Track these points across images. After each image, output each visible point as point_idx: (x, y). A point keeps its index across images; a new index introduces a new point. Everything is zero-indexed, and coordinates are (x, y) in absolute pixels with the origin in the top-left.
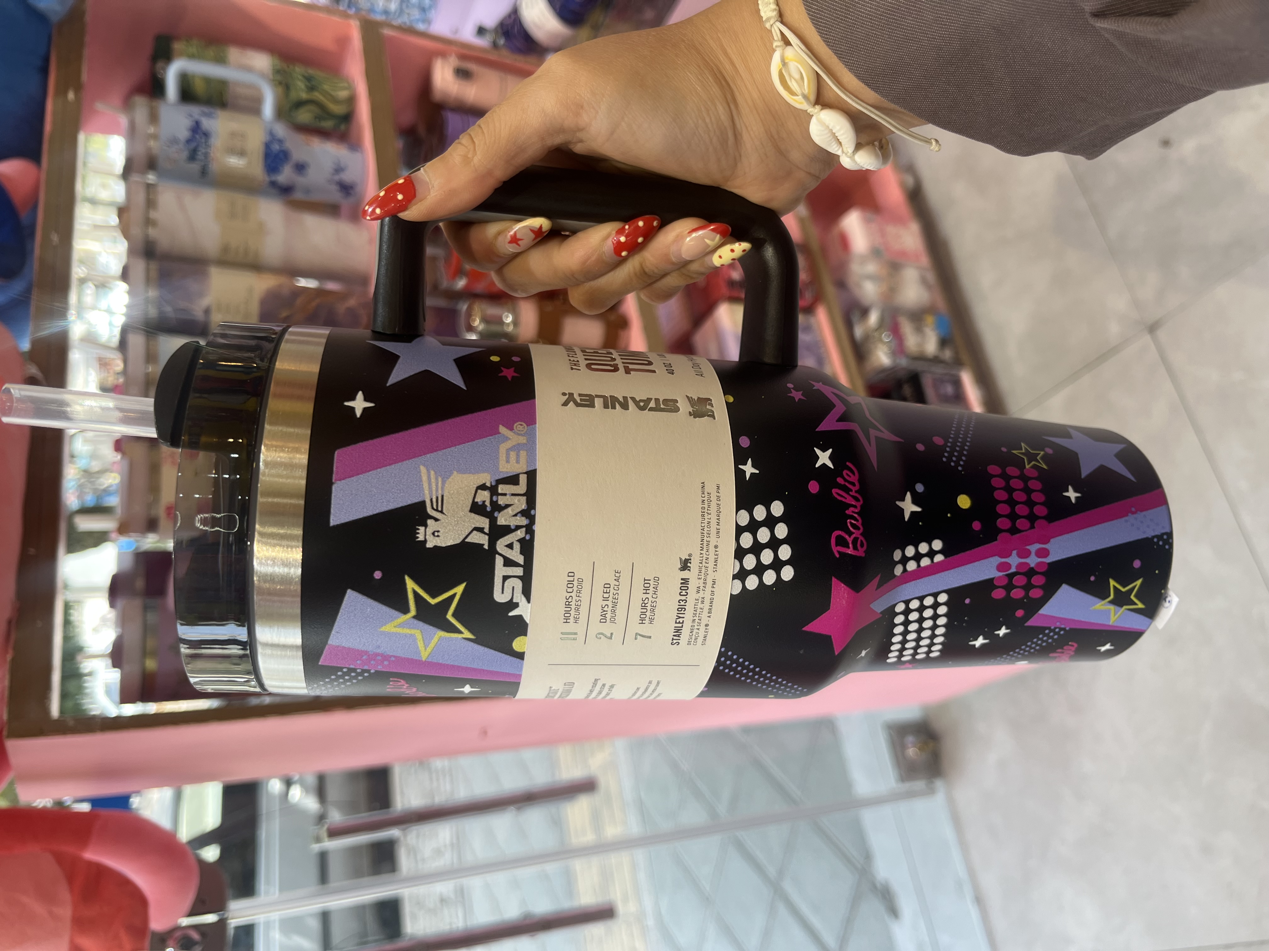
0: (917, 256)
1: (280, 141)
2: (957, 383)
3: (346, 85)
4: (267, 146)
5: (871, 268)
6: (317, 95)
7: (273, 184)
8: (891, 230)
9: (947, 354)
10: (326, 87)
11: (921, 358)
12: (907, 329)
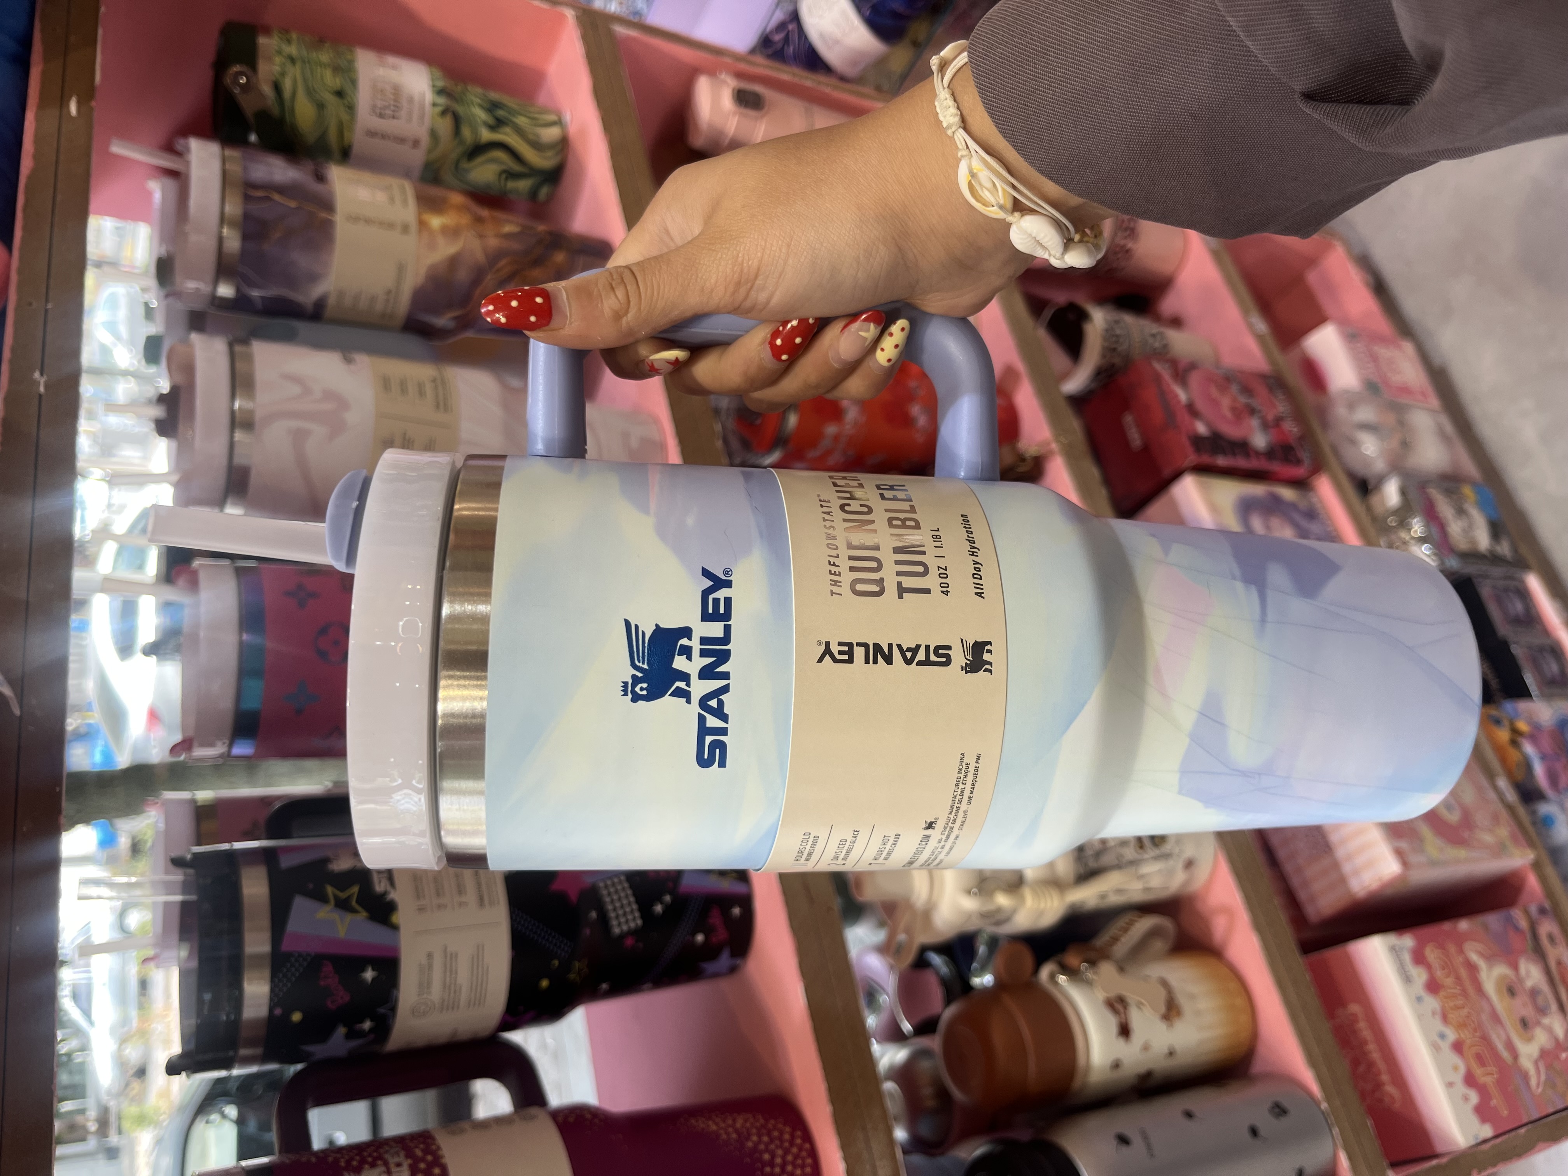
0: (1423, 394)
2: (1524, 594)
3: (553, 118)
5: (1366, 413)
6: (506, 136)
8: (1384, 352)
9: (1504, 549)
10: (521, 121)
11: (1471, 555)
12: (1445, 509)
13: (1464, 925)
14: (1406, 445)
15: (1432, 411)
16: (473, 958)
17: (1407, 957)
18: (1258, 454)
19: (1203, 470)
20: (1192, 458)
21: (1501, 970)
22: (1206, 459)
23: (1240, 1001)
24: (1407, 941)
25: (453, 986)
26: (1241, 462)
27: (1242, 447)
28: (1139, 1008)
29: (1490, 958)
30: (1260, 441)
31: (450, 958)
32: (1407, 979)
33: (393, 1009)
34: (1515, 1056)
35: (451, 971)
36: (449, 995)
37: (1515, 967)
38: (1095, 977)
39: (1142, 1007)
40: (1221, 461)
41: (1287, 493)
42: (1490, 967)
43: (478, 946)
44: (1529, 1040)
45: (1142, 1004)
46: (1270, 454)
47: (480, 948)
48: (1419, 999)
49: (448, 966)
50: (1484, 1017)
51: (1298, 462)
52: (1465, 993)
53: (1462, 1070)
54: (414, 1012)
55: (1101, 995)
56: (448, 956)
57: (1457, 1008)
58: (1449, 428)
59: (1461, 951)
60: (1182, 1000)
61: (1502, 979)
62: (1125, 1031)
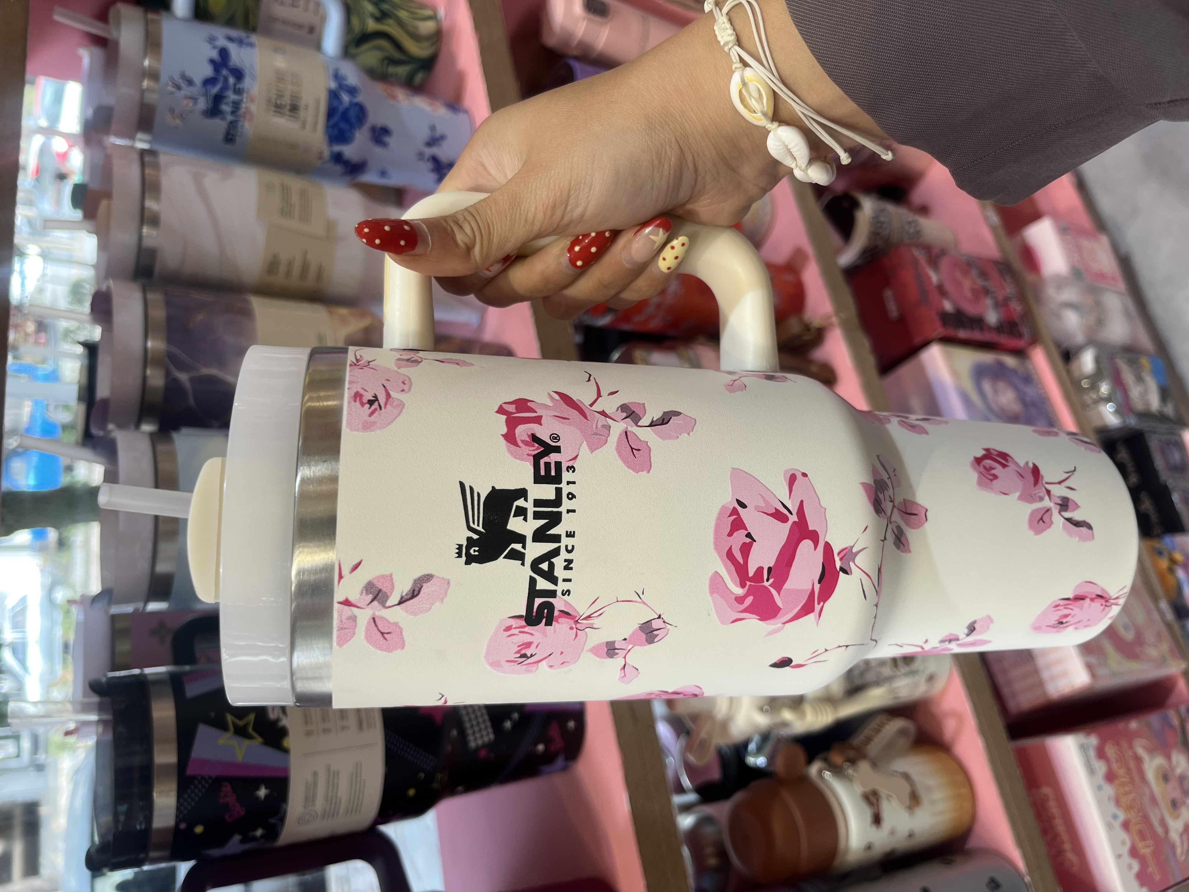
0: (1114, 279)
1: (352, 91)
2: (1180, 444)
4: (333, 95)
5: (1069, 294)
6: (389, 27)
7: (338, 158)
8: (1086, 244)
9: (1169, 410)
10: (403, 14)
11: (1146, 415)
12: (1128, 377)
13: (1133, 724)
14: (1100, 322)
15: (1119, 293)
16: (352, 775)
17: (1092, 753)
18: (990, 328)
19: (947, 340)
20: (940, 331)
21: (1159, 761)
22: (950, 332)
23: (964, 791)
24: (1093, 740)
25: (334, 798)
26: (977, 335)
27: (978, 322)
28: (888, 800)
29: (1151, 751)
30: (992, 317)
31: (333, 776)
32: (1091, 771)
33: (282, 820)
34: (1167, 831)
35: (333, 786)
36: (331, 805)
37: (1168, 757)
38: (855, 774)
39: (891, 799)
40: (962, 334)
41: (1010, 361)
42: (1152, 759)
43: (357, 765)
44: (1177, 817)
45: (891, 796)
46: (1000, 329)
47: (358, 766)
48: (1099, 788)
49: (331, 783)
50: (1146, 800)
51: (1020, 336)
52: (1132, 781)
53: (1128, 845)
54: (300, 820)
55: (859, 789)
56: (332, 773)
57: (1126, 793)
58: (1132, 307)
59: (1131, 747)
60: (922, 792)
61: (1159, 768)
62: (877, 820)
